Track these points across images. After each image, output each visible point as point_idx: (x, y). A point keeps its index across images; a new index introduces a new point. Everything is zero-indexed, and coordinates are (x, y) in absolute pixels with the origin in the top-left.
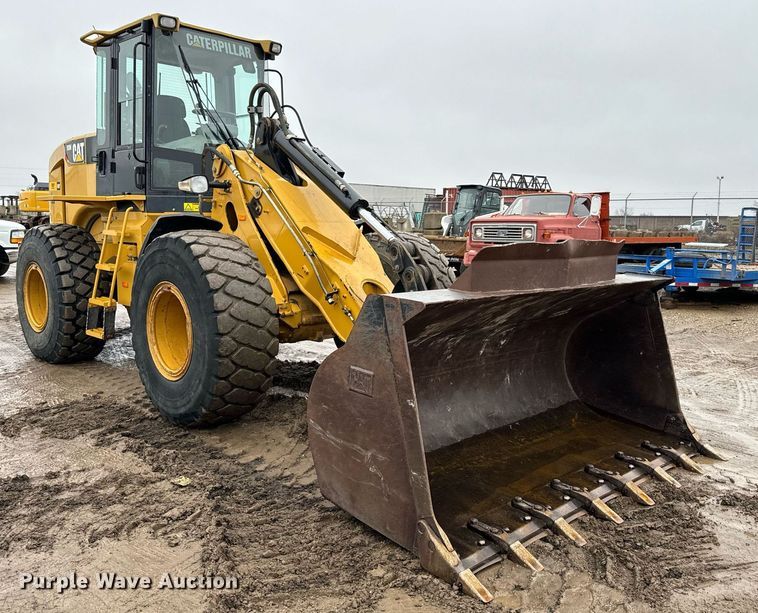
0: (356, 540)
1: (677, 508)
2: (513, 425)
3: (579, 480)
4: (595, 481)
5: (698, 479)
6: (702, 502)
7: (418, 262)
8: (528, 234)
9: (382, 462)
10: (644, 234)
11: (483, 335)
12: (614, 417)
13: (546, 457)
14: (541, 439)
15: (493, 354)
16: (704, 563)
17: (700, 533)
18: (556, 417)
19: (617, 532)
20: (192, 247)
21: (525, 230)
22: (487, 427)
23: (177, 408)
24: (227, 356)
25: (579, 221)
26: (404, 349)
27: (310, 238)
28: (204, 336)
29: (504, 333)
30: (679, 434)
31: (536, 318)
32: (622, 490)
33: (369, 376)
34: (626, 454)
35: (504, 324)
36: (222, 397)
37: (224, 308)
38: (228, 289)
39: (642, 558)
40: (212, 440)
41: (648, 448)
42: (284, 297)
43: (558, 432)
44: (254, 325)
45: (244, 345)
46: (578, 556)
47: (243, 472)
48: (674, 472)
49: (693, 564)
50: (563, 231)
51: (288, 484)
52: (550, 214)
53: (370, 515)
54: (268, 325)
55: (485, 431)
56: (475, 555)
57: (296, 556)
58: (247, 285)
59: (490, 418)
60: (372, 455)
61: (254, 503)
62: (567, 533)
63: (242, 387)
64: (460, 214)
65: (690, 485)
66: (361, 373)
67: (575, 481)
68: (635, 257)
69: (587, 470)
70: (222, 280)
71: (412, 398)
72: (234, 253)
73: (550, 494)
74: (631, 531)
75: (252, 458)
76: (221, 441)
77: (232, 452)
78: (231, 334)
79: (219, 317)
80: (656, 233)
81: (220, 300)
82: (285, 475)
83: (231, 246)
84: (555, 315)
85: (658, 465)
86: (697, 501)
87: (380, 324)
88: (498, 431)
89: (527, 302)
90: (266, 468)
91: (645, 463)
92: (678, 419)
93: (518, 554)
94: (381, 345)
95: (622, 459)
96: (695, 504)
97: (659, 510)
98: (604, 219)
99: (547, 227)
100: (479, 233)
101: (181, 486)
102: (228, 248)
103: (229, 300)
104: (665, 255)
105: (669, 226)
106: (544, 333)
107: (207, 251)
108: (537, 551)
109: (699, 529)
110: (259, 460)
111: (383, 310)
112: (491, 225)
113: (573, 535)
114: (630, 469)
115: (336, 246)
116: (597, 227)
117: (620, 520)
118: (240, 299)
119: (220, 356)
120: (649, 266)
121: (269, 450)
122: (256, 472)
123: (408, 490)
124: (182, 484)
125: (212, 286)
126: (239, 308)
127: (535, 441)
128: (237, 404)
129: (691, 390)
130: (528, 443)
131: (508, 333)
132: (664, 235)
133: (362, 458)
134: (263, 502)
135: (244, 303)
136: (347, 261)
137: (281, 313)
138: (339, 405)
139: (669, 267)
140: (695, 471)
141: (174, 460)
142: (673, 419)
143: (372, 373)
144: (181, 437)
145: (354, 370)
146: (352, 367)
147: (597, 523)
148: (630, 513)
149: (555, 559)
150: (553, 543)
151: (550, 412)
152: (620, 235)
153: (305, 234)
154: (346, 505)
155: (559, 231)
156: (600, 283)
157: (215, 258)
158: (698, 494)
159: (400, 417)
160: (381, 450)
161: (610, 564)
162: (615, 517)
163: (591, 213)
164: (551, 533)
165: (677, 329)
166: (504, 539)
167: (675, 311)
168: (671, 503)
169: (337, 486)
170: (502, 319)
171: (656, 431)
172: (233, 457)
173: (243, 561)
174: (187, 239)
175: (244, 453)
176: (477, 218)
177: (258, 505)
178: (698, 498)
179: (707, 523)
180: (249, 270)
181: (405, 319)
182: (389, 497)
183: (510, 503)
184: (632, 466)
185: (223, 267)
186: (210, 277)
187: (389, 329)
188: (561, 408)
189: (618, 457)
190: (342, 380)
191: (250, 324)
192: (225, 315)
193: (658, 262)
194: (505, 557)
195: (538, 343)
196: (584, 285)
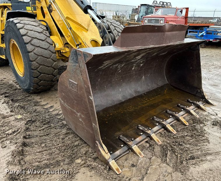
0: (76, 143)
1: (196, 127)
2: (144, 94)
3: (163, 116)
4: (169, 116)
5: (205, 113)
6: (205, 124)
7: (109, 32)
8: (161, 22)
9: (83, 118)
10: (198, 23)
11: (133, 63)
12: (179, 89)
13: (153, 106)
14: (153, 99)
15: (138, 69)
16: (204, 152)
17: (204, 138)
18: (159, 90)
19: (174, 138)
20: (17, 25)
21: (161, 20)
22: (135, 95)
23: (24, 87)
24: (35, 69)
25: (178, 18)
26: (86, 75)
27: (69, 21)
28: (26, 61)
29: (141, 62)
30: (200, 96)
31: (153, 56)
32: (178, 119)
33: (76, 84)
34: (181, 105)
35: (140, 59)
36: (37, 84)
37: (31, 51)
38: (32, 42)
39: (182, 150)
40: (37, 98)
41: (189, 102)
42: (63, 45)
43: (159, 96)
44: (45, 57)
45: (42, 65)
46: (157, 149)
47: (44, 112)
48: (197, 111)
49: (199, 153)
50: (173, 21)
51: (59, 117)
52: (169, 15)
53: (81, 134)
54: (52, 57)
55: (133, 97)
56: (119, 151)
57: (51, 152)
58: (41, 41)
59: (136, 92)
60: (80, 115)
61: (43, 126)
62: (155, 140)
63: (45, 80)
64: (141, 14)
65: (202, 116)
66: (73, 83)
67: (161, 116)
68: (194, 30)
69: (166, 112)
70: (30, 39)
71: (91, 95)
72: (36, 28)
73: (151, 122)
74: (179, 137)
75: (49, 106)
76: (40, 99)
77: (43, 103)
78: (36, 61)
79: (30, 54)
80: (202, 22)
81: (29, 47)
82: (59, 113)
83: (34, 24)
84: (161, 54)
85: (191, 109)
86: (204, 123)
87: (77, 63)
88: (138, 96)
89: (147, 51)
90: (53, 110)
91: (187, 109)
92: (201, 91)
93: (135, 150)
94: (78, 71)
95: (179, 107)
96: (203, 125)
97: (190, 128)
98: (186, 17)
99: (168, 19)
100: (146, 21)
101: (18, 119)
102: (33, 25)
103: (33, 47)
104: (204, 30)
105: (206, 20)
106: (157, 61)
107: (23, 27)
108: (142, 148)
109: (203, 136)
110: (52, 107)
111: (77, 56)
112: (150, 19)
113: (157, 140)
114: (182, 111)
115: (80, 25)
116: (184, 20)
117: (175, 132)
118: (38, 47)
119: (33, 69)
120: (198, 34)
121: (56, 103)
122: (49, 112)
123: (92, 129)
124: (18, 118)
125: (25, 41)
126: (37, 50)
127: (150, 100)
128: (44, 86)
129: (207, 78)
130: (148, 100)
131: (143, 62)
132: (204, 23)
133: (77, 115)
134: (46, 126)
135: (40, 48)
136: (85, 31)
137: (61, 51)
138: (67, 94)
139: (205, 34)
140: (204, 110)
141: (17, 108)
142: (199, 91)
143: (76, 83)
144: (27, 97)
145: (70, 81)
146: (70, 80)
147: (167, 133)
148: (179, 129)
149: (149, 151)
150: (149, 144)
151: (158, 89)
152: (191, 23)
153: (67, 20)
154: (74, 129)
155: (171, 21)
156: (178, 43)
157: (27, 29)
158: (204, 120)
159: (88, 102)
160: (83, 114)
161: (169, 153)
162: (173, 131)
163: (182, 15)
164: (150, 139)
165: (205, 55)
166: (130, 144)
167: (205, 49)
168: (194, 125)
169: (71, 123)
170: (139, 57)
171: (193, 95)
172: (43, 105)
173: (29, 154)
174: (15, 21)
175: (47, 104)
176: (146, 16)
177: (43, 127)
178: (204, 122)
179: (206, 133)
180: (42, 35)
181: (85, 61)
182: (86, 130)
183: (136, 127)
184: (182, 110)
185: (30, 33)
186: (24, 37)
187: (80, 65)
188: (162, 87)
189: (178, 106)
190: (67, 84)
191: (44, 57)
192: (32, 53)
193: (201, 32)
194: (130, 151)
195: (155, 64)
196: (172, 44)
